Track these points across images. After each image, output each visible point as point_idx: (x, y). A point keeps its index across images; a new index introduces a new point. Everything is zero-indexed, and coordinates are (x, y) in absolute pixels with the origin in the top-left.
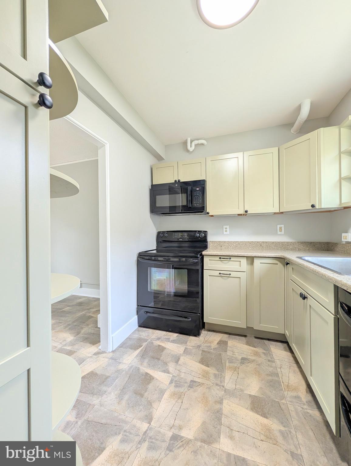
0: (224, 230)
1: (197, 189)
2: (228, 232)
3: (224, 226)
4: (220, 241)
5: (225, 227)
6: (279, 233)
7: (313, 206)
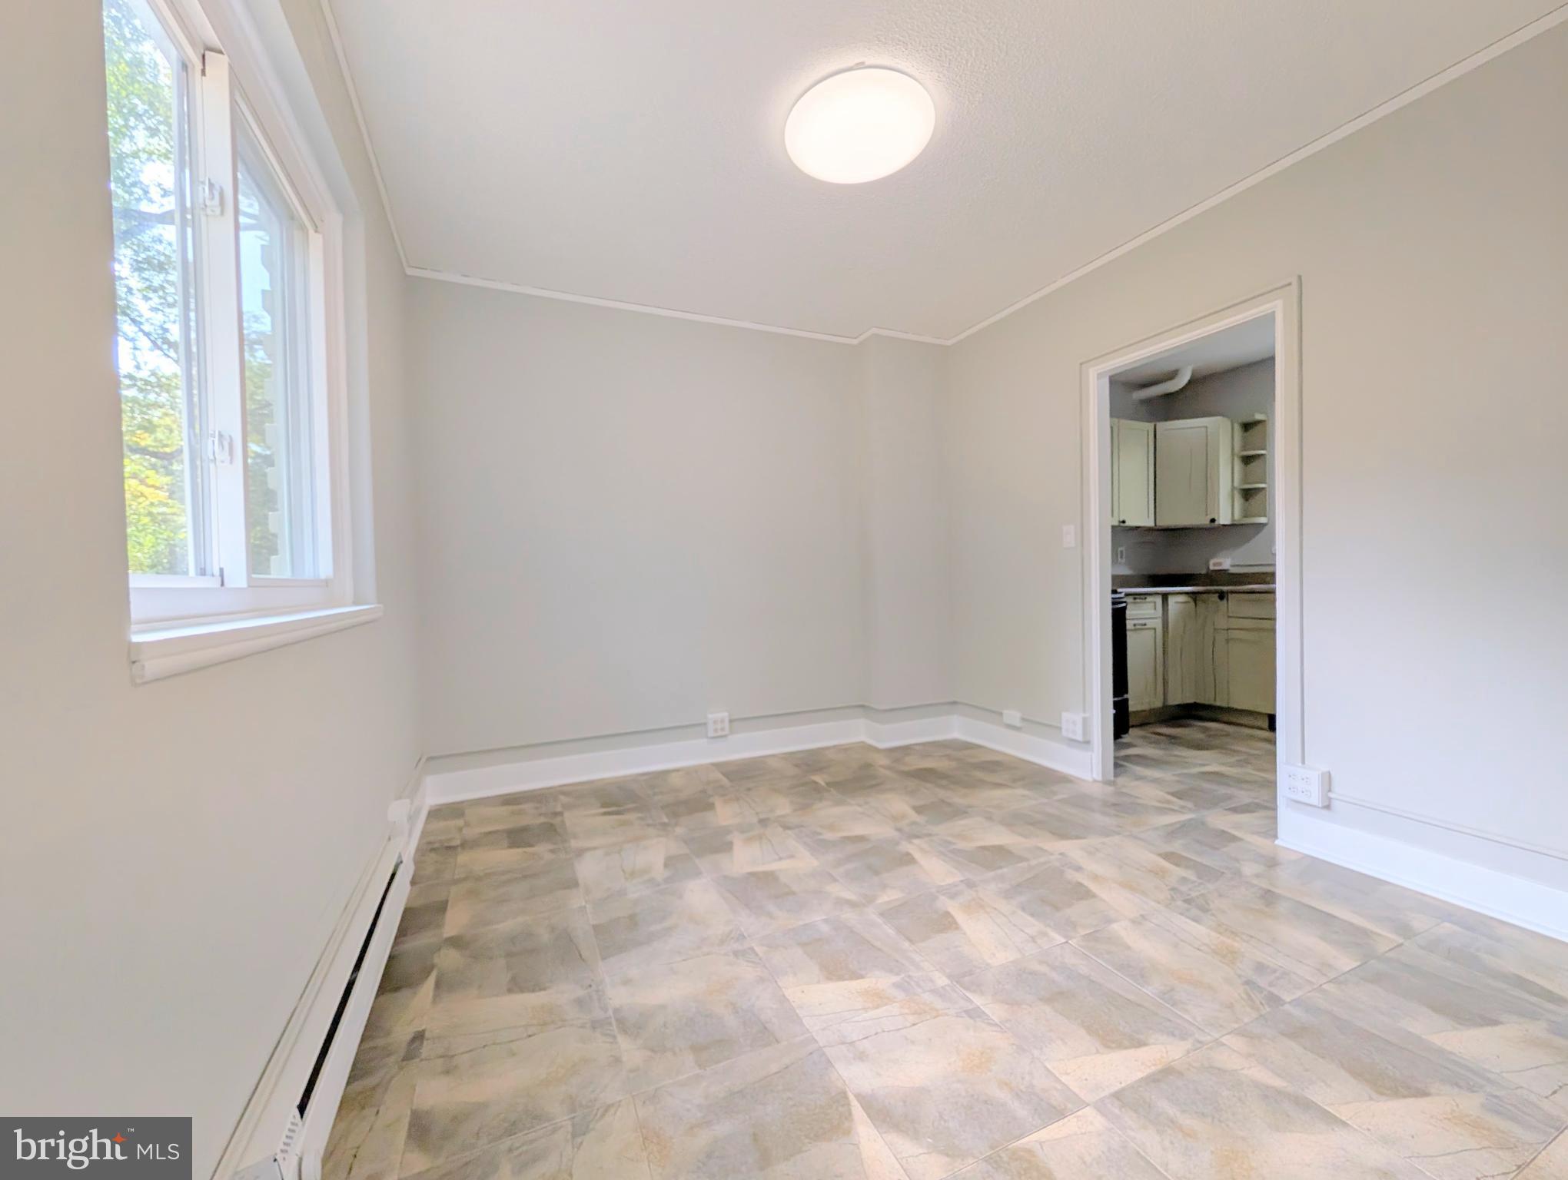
7: (1213, 521)
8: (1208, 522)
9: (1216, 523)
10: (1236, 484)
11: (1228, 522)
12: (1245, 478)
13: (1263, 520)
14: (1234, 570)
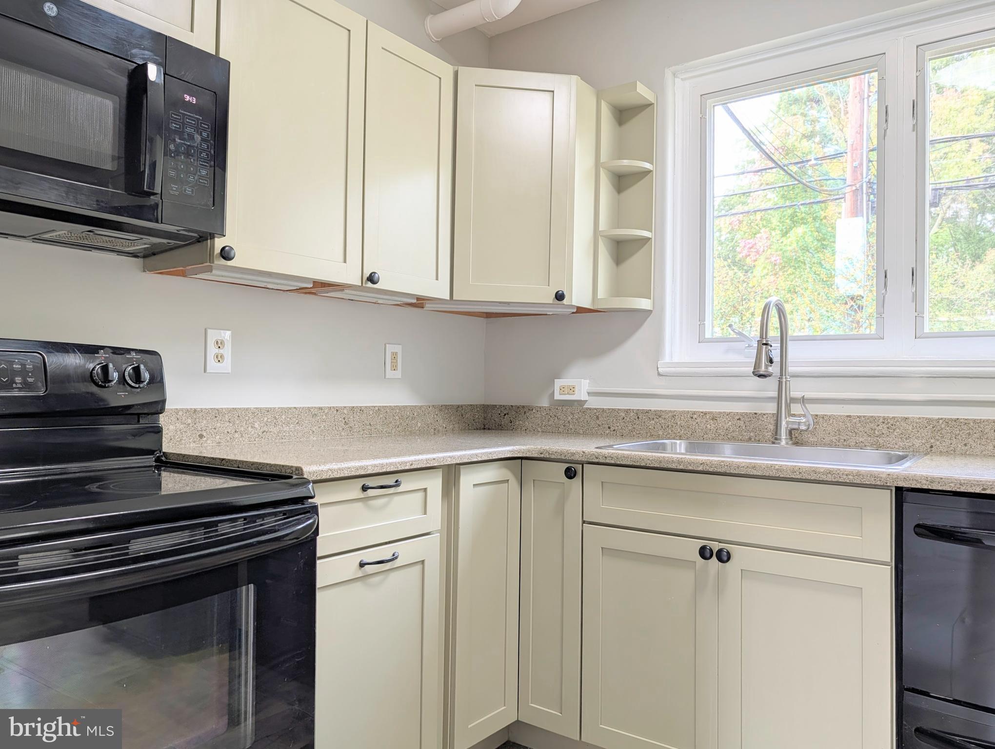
0: (212, 350)
1: (187, 98)
2: (226, 366)
3: (209, 331)
4: (195, 410)
5: (213, 335)
6: (390, 373)
7: (560, 297)
8: (550, 299)
9: (565, 302)
10: (602, 226)
11: (586, 302)
12: (619, 217)
13: (644, 304)
14: (594, 403)
